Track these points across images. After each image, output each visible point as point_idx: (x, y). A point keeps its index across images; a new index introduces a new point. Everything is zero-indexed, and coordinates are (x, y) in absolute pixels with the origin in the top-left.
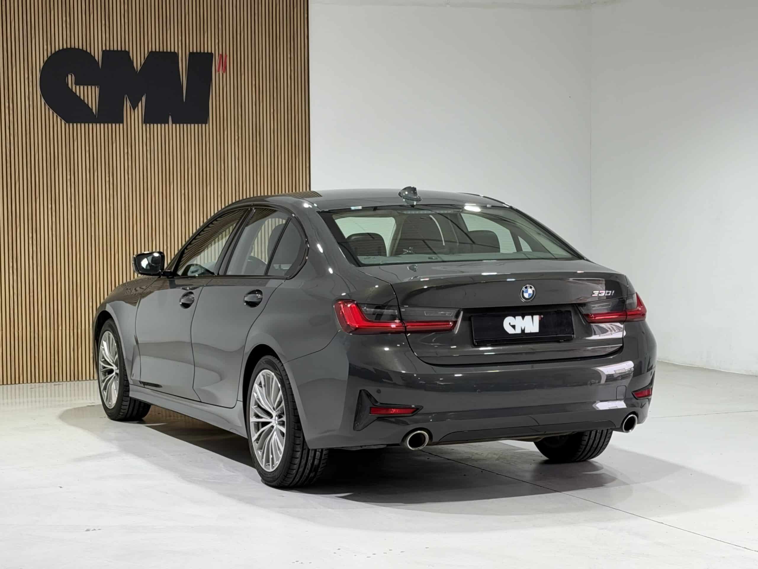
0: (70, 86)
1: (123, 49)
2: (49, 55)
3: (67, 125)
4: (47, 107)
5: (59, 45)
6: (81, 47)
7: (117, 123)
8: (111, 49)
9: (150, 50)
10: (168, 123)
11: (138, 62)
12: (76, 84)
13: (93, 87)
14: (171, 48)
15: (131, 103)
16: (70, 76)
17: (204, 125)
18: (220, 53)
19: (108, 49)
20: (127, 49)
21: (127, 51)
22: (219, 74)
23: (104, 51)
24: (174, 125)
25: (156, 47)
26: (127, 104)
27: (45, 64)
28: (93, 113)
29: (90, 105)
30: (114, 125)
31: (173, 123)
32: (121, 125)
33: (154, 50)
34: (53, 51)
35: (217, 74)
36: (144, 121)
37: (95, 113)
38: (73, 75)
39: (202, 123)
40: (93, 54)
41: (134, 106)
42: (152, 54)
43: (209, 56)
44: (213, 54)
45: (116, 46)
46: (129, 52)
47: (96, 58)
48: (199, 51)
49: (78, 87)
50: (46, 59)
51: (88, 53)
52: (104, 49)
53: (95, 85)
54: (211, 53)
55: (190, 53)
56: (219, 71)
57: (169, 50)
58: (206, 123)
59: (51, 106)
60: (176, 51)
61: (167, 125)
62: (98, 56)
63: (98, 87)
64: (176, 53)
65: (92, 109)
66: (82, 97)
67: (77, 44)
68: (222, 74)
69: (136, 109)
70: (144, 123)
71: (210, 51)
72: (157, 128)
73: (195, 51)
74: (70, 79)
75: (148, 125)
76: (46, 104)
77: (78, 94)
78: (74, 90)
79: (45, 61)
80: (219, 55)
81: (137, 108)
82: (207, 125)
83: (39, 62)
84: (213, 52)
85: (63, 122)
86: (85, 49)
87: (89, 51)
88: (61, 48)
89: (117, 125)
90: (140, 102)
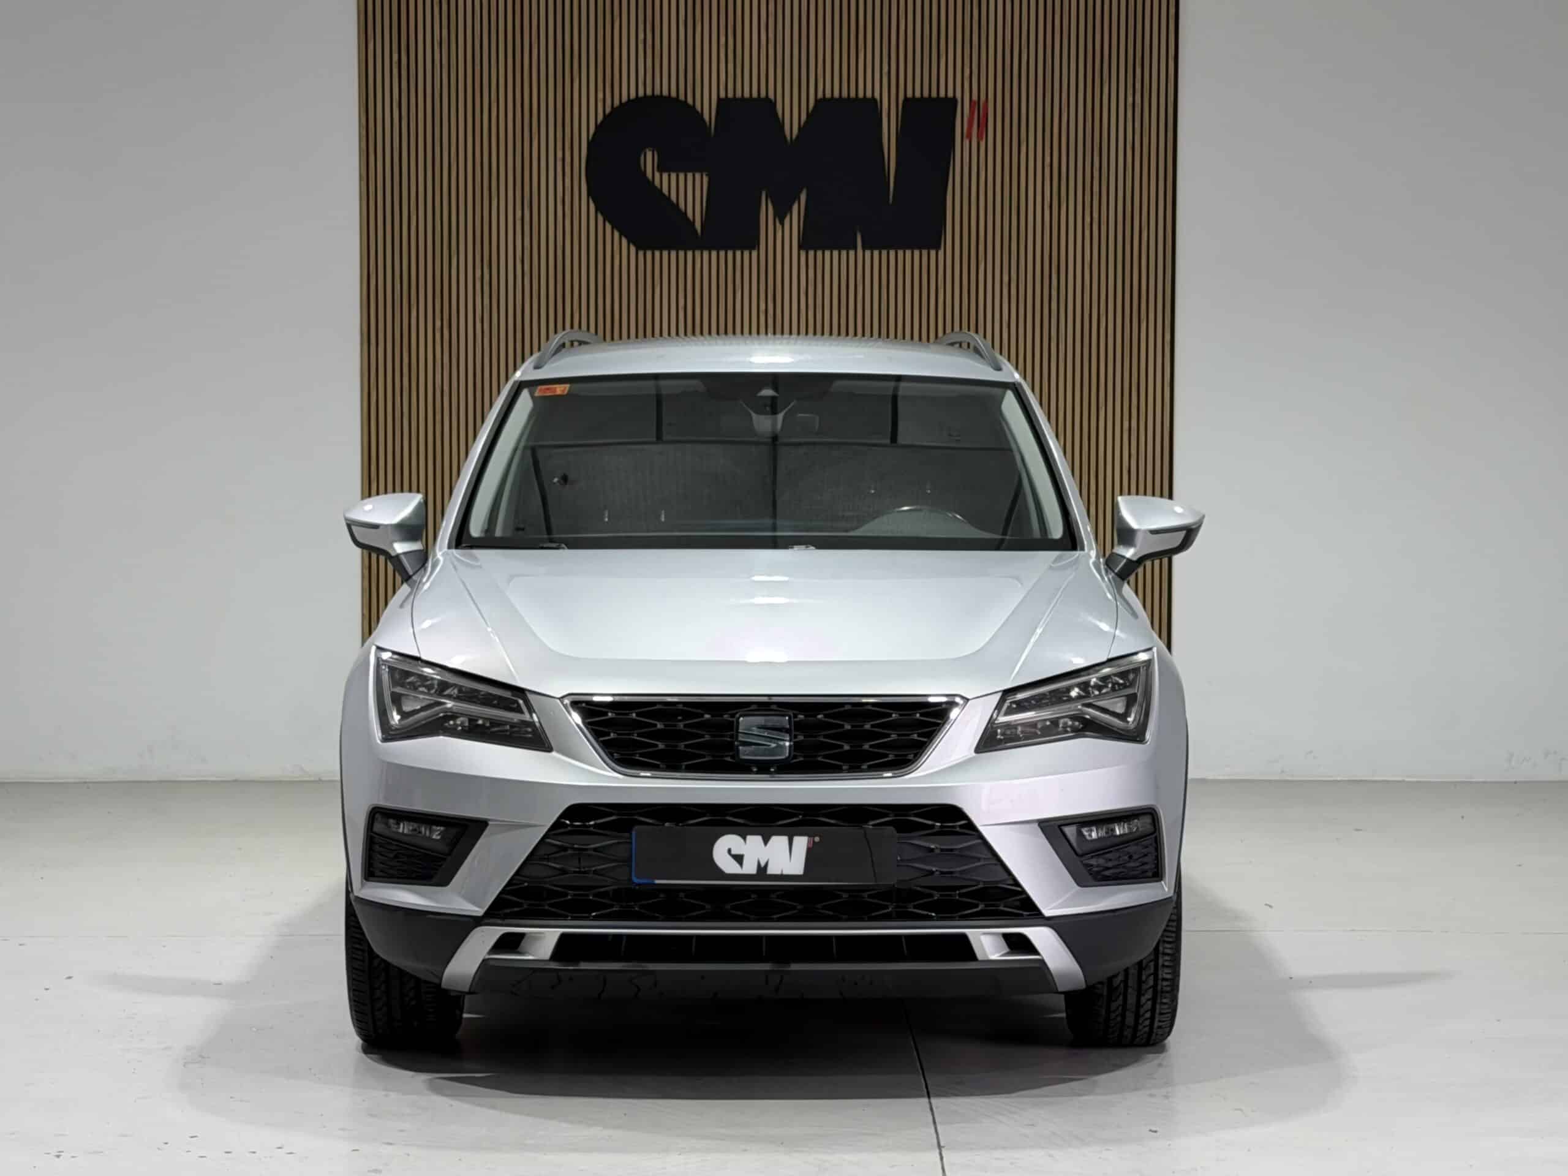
0: (649, 176)
1: (763, 94)
2: (608, 110)
3: (641, 253)
4: (600, 218)
5: (628, 90)
6: (674, 94)
7: (746, 249)
8: (737, 96)
9: (820, 95)
10: (855, 248)
11: (792, 121)
12: (662, 170)
13: (698, 176)
14: (865, 91)
15: (775, 207)
16: (649, 153)
17: (933, 253)
18: (975, 97)
19: (730, 95)
20: (771, 96)
21: (770, 99)
22: (970, 141)
24: (867, 253)
25: (832, 88)
27: (597, 128)
28: (695, 228)
29: (690, 215)
30: (738, 253)
31: (864, 248)
32: (754, 253)
33: (828, 95)
34: (617, 103)
35: (966, 142)
36: (802, 245)
37: (699, 230)
38: (656, 151)
39: (929, 248)
40: (698, 107)
41: (781, 214)
42: (822, 103)
43: (950, 104)
44: (957, 100)
45: (747, 91)
46: (774, 102)
47: (706, 117)
48: (926, 95)
49: (665, 176)
50: (600, 118)
51: (689, 105)
52: (722, 95)
53: (701, 171)
54: (954, 99)
55: (906, 99)
56: (970, 135)
58: (937, 248)
59: (609, 218)
60: (877, 95)
61: (852, 253)
62: (708, 111)
63: (706, 175)
64: (876, 100)
65: (693, 221)
66: (673, 197)
67: (666, 87)
68: (976, 143)
69: (787, 221)
70: (803, 248)
71: (950, 96)
72: (830, 258)
73: (918, 95)
74: (649, 160)
75: (811, 253)
77: (665, 190)
78: (657, 182)
80: (972, 104)
81: (788, 216)
82: (941, 253)
83: (586, 127)
84: (958, 96)
85: (633, 249)
86: (682, 97)
87: (690, 101)
88: (633, 96)
89: (746, 253)
90: (796, 204)
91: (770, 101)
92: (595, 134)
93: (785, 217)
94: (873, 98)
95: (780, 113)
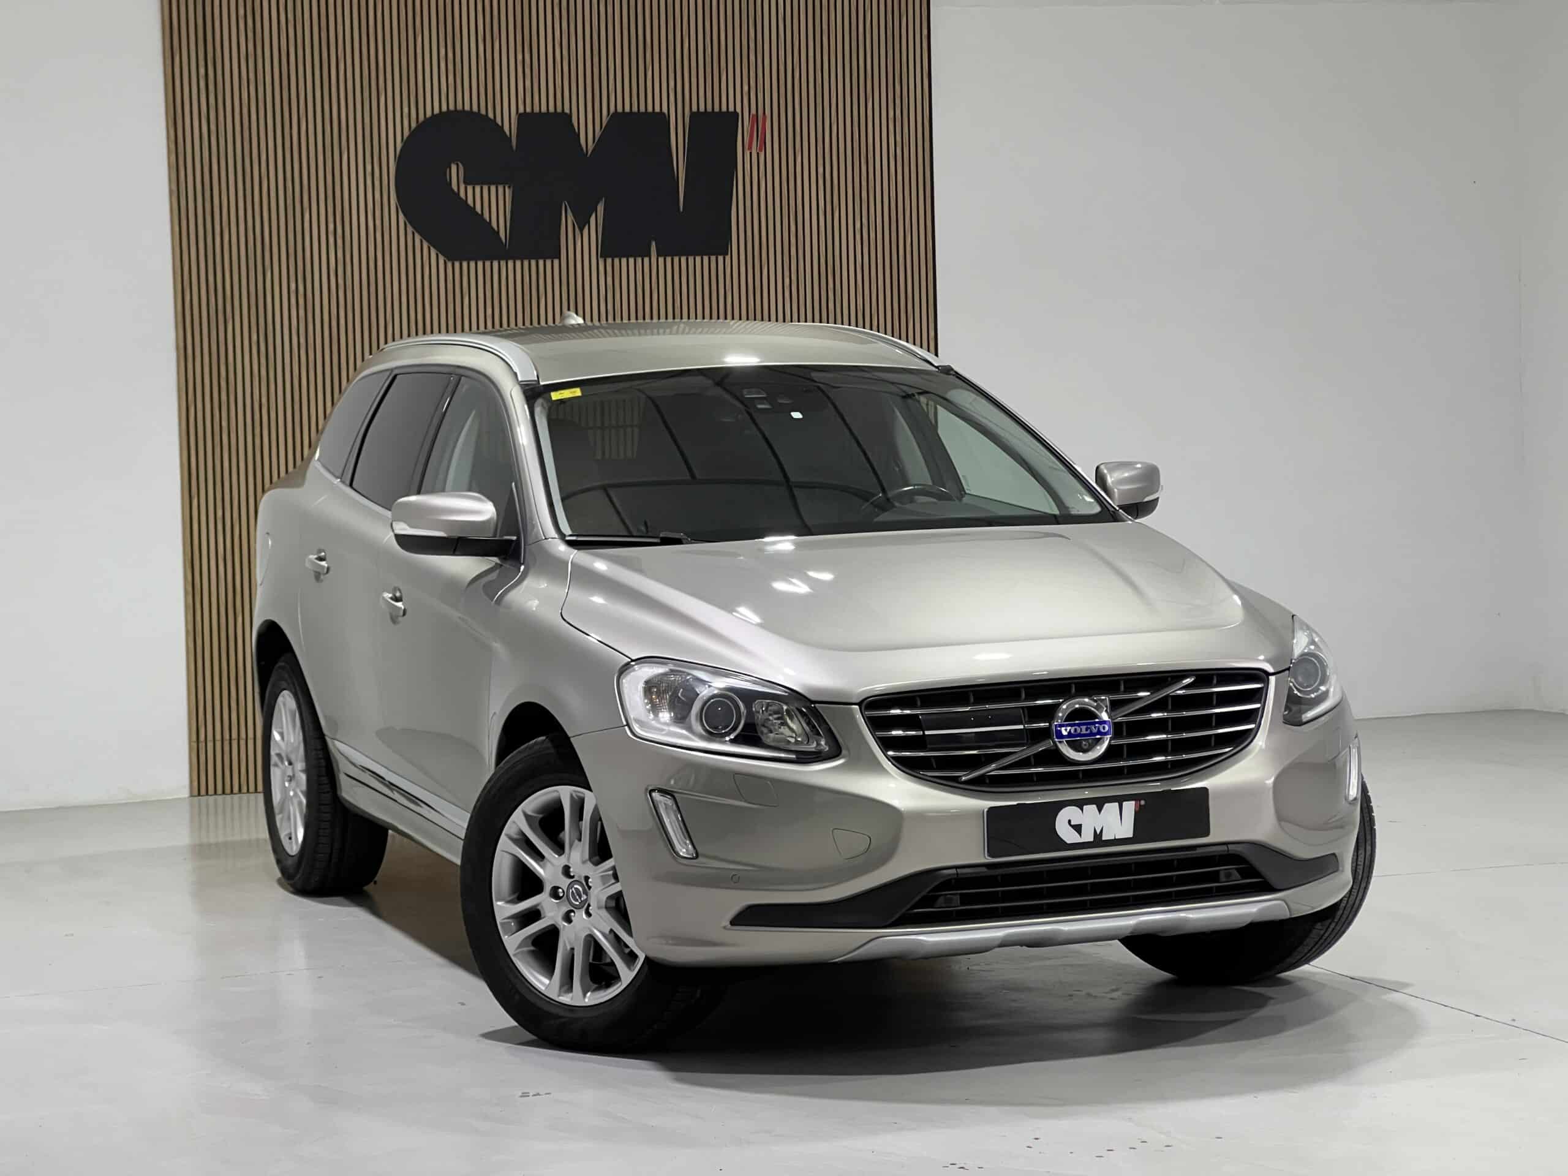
0: (455, 188)
1: (559, 110)
2: (414, 125)
3: (449, 265)
4: (410, 229)
5: (432, 106)
7: (549, 258)
8: (535, 111)
9: (612, 110)
10: (649, 256)
11: (588, 135)
12: (466, 183)
13: (500, 188)
14: (654, 105)
15: (575, 217)
16: (454, 168)
17: (721, 258)
18: (753, 111)
19: (528, 110)
20: (567, 111)
21: (566, 114)
22: (751, 153)
23: (521, 114)
24: (661, 260)
25: (624, 104)
26: (568, 219)
27: (406, 144)
28: (500, 239)
29: (494, 225)
30: (541, 262)
31: (659, 254)
32: (556, 262)
33: (620, 109)
34: (422, 119)
35: (748, 153)
36: (601, 254)
37: (504, 241)
38: (460, 165)
39: (717, 254)
40: (499, 121)
41: (582, 222)
42: (617, 118)
43: (732, 118)
44: (738, 114)
45: (544, 104)
46: (570, 116)
47: (506, 130)
48: (709, 109)
49: (470, 189)
50: (406, 133)
51: (490, 119)
52: (521, 110)
53: (504, 183)
54: (735, 113)
55: (692, 114)
56: (750, 148)
57: (650, 109)
58: (725, 254)
59: (417, 229)
60: (665, 110)
61: (646, 260)
62: (509, 125)
63: (509, 187)
64: (664, 114)
65: (498, 232)
66: (478, 209)
67: (467, 102)
68: (756, 155)
69: (586, 229)
70: (601, 257)
71: (732, 109)
72: (627, 265)
73: (702, 109)
74: (455, 173)
75: (609, 261)
76: (407, 223)
77: (470, 202)
78: (462, 195)
79: (405, 138)
80: (751, 116)
81: (587, 227)
82: (728, 258)
83: (393, 142)
84: (739, 110)
85: (441, 259)
86: (483, 112)
87: (491, 115)
88: (437, 111)
89: (549, 262)
90: (594, 215)
92: (401, 150)
93: (584, 226)
94: (661, 112)
95: (576, 125)
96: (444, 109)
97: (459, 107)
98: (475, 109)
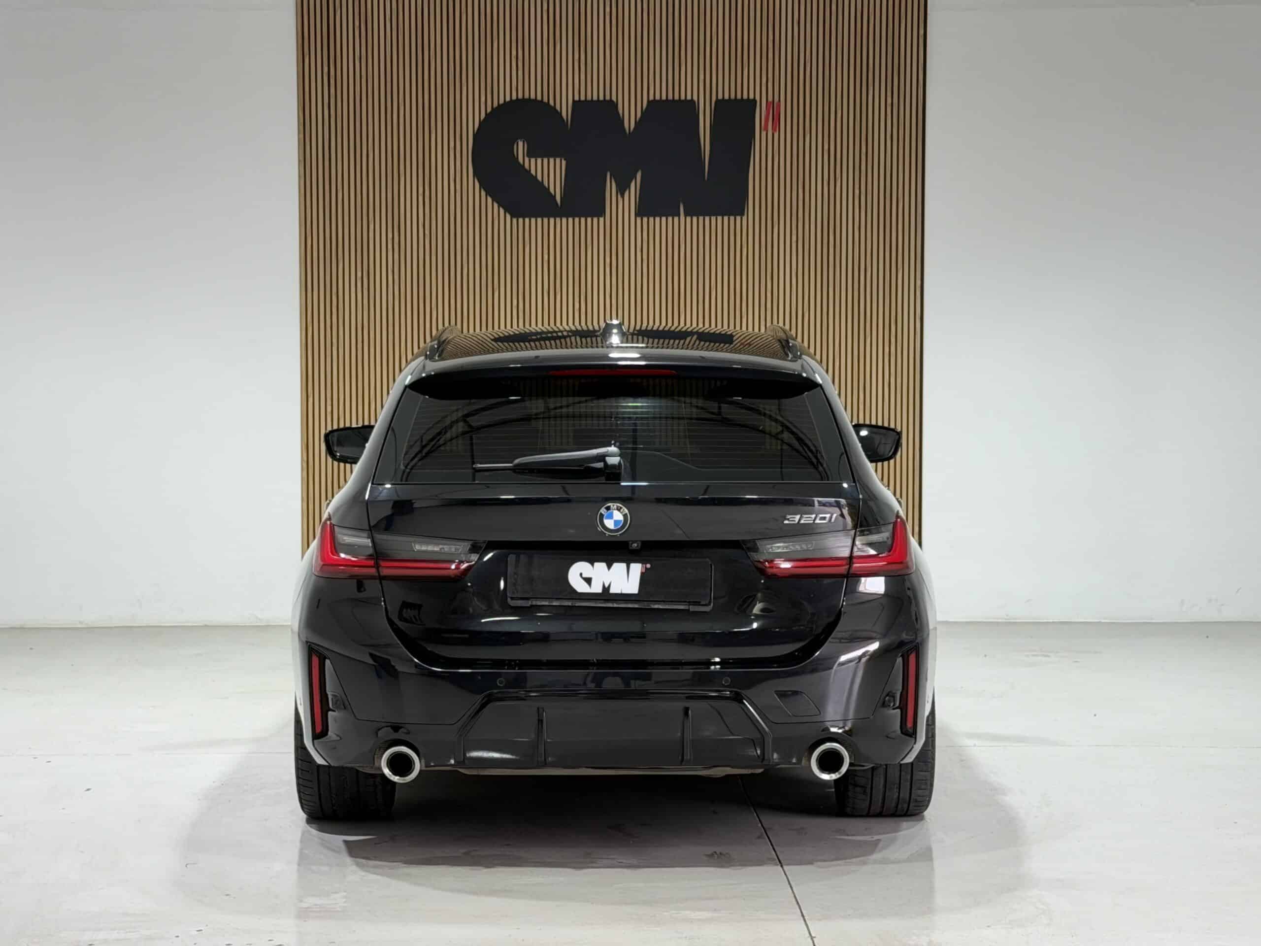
0: (520, 160)
1: (608, 97)
2: (489, 110)
3: (515, 220)
4: (483, 193)
5: (504, 95)
7: (595, 216)
9: (651, 98)
10: (679, 215)
11: (630, 118)
12: (530, 156)
13: (558, 160)
14: (686, 94)
15: (617, 184)
16: (521, 144)
17: (738, 218)
18: (770, 99)
19: (583, 98)
20: (614, 99)
23: (576, 101)
24: (688, 219)
25: (660, 93)
27: (481, 123)
28: (556, 201)
29: (552, 190)
30: (589, 220)
31: (686, 215)
32: (602, 219)
33: (657, 98)
34: (496, 104)
35: (764, 133)
36: (638, 213)
37: (559, 202)
38: (526, 142)
39: (735, 214)
40: (558, 108)
41: (622, 189)
42: (652, 104)
43: (751, 103)
44: (756, 101)
45: (595, 93)
46: (616, 104)
47: (564, 114)
48: (733, 97)
49: (533, 160)
50: (483, 116)
51: (551, 106)
52: (577, 98)
53: (560, 157)
54: (754, 100)
55: (717, 101)
56: (766, 127)
57: (683, 98)
58: (742, 214)
59: (489, 193)
60: (695, 98)
61: (676, 219)
62: (566, 112)
63: (565, 159)
64: (694, 102)
65: (554, 196)
66: (539, 177)
67: (533, 93)
68: (771, 134)
69: (627, 192)
70: (639, 216)
71: (751, 97)
72: (659, 223)
73: (726, 97)
74: (520, 148)
75: (646, 220)
77: (533, 172)
78: (527, 166)
79: (482, 119)
80: (768, 104)
82: (745, 218)
83: (472, 122)
84: (758, 98)
85: (508, 217)
86: (545, 100)
87: (552, 103)
88: (508, 99)
89: (595, 220)
90: (634, 181)
91: (613, 101)
92: (478, 129)
93: (625, 191)
94: (692, 100)
95: (621, 112)
96: (514, 98)
97: (527, 96)
98: (539, 98)
